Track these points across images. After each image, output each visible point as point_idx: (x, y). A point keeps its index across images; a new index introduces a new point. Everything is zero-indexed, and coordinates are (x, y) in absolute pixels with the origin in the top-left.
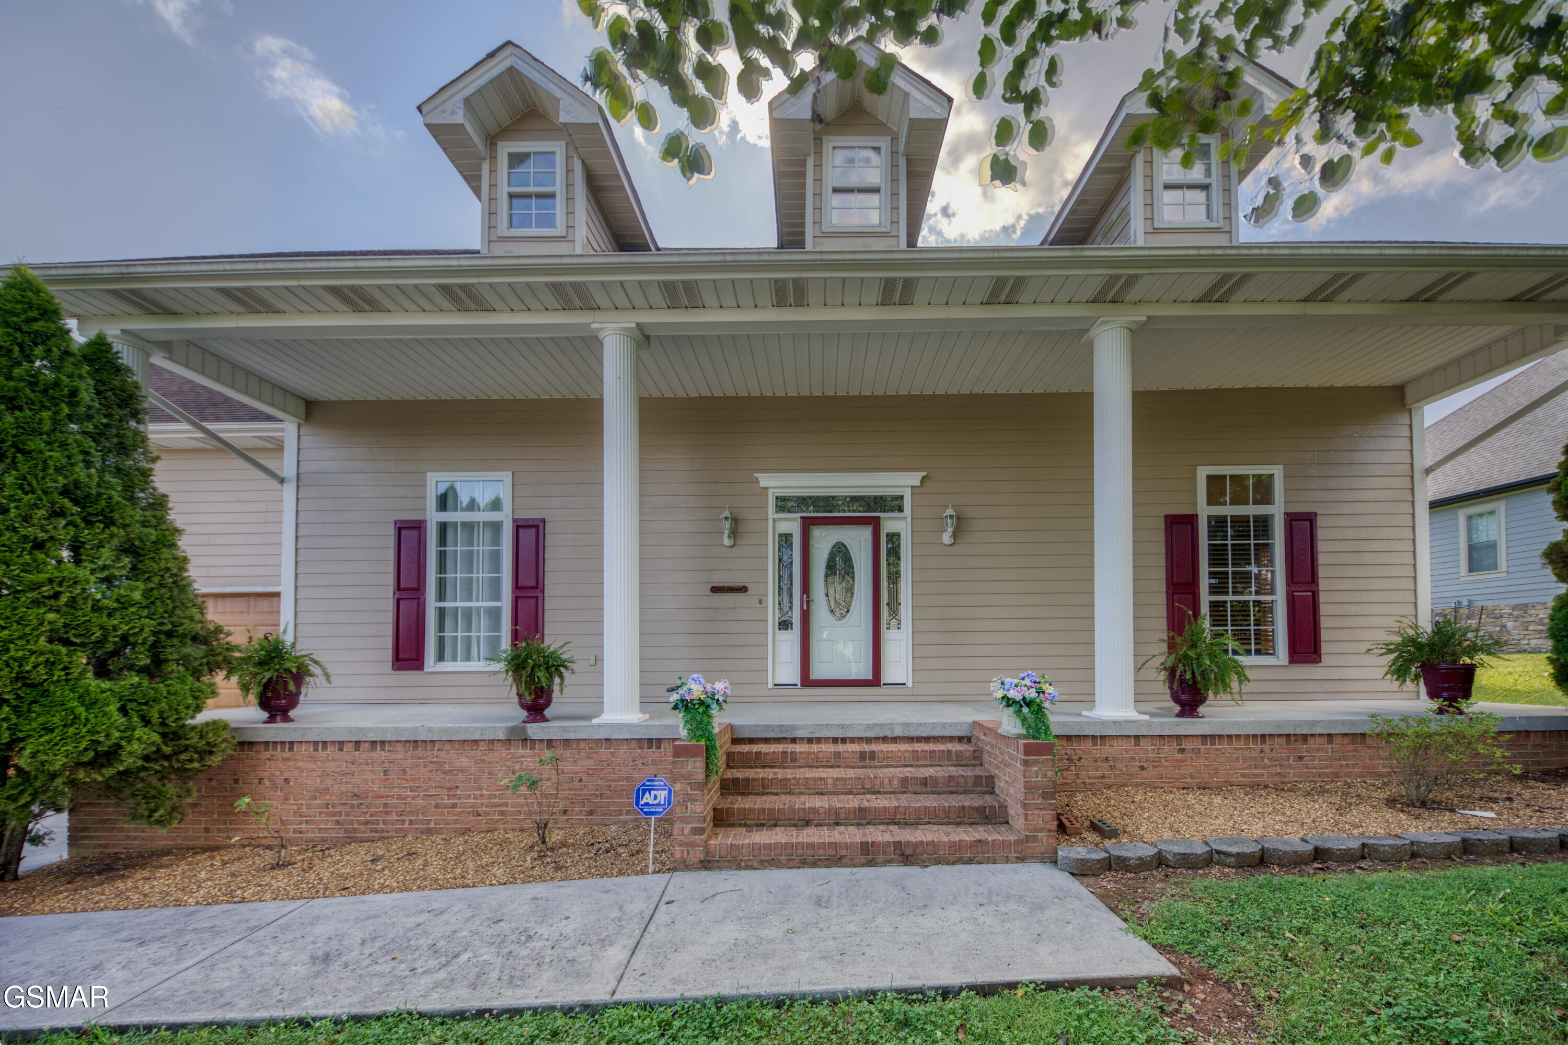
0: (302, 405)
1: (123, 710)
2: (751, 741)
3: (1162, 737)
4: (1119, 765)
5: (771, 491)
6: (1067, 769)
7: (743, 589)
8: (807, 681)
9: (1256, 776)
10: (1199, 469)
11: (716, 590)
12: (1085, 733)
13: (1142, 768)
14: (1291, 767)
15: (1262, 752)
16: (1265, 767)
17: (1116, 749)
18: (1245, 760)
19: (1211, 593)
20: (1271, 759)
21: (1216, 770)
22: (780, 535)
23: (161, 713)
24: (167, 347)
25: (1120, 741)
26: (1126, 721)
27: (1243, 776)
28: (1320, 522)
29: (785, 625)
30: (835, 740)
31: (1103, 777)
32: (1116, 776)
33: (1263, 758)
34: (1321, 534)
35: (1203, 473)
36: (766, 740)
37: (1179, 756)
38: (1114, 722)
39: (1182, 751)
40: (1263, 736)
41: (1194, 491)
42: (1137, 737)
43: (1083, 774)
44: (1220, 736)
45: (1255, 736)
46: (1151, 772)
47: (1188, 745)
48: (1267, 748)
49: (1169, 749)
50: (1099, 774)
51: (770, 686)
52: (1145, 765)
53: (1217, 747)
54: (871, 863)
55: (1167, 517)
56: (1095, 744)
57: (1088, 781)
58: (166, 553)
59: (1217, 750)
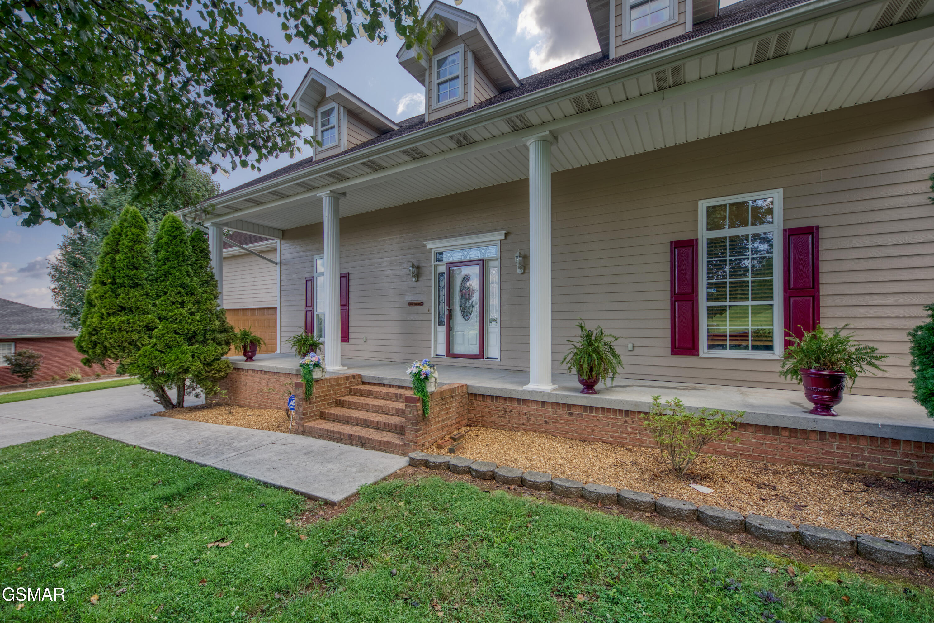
0: (281, 233)
1: (193, 357)
2: (369, 384)
3: (558, 404)
4: (533, 419)
5: (433, 250)
6: (504, 417)
7: (421, 304)
8: (449, 354)
9: (621, 438)
10: (700, 202)
11: (411, 304)
12: (512, 396)
13: (546, 422)
14: (647, 436)
15: (626, 422)
16: (627, 433)
17: (529, 409)
18: (613, 426)
19: (708, 300)
20: (632, 428)
21: (593, 430)
22: (439, 274)
23: (205, 357)
24: (226, 224)
25: (533, 405)
26: (536, 392)
27: (612, 437)
28: (823, 234)
29: (441, 323)
30: (399, 387)
31: (523, 424)
32: (531, 425)
33: (626, 426)
34: (823, 245)
35: (703, 205)
36: (374, 384)
37: (569, 417)
38: (529, 392)
39: (571, 414)
40: (627, 412)
41: (696, 221)
42: (543, 403)
43: (512, 421)
44: (597, 408)
45: (621, 411)
46: (551, 425)
47: (575, 411)
48: (629, 420)
49: (562, 412)
50: (521, 422)
51: (432, 356)
52: (548, 420)
53: (594, 414)
54: (351, 444)
55: (672, 242)
56: (519, 404)
57: (515, 425)
58: (214, 302)
59: (594, 416)
